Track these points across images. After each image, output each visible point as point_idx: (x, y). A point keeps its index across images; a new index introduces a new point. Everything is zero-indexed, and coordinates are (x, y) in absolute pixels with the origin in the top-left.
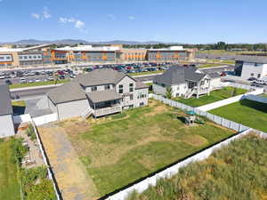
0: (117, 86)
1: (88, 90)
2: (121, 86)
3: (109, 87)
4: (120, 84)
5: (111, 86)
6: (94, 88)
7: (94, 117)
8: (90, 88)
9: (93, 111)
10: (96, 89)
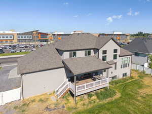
0: (101, 52)
1: (66, 55)
2: (105, 52)
3: (89, 54)
4: (104, 49)
5: (92, 51)
6: (73, 53)
7: (73, 95)
8: (68, 53)
9: (70, 85)
10: (75, 54)
